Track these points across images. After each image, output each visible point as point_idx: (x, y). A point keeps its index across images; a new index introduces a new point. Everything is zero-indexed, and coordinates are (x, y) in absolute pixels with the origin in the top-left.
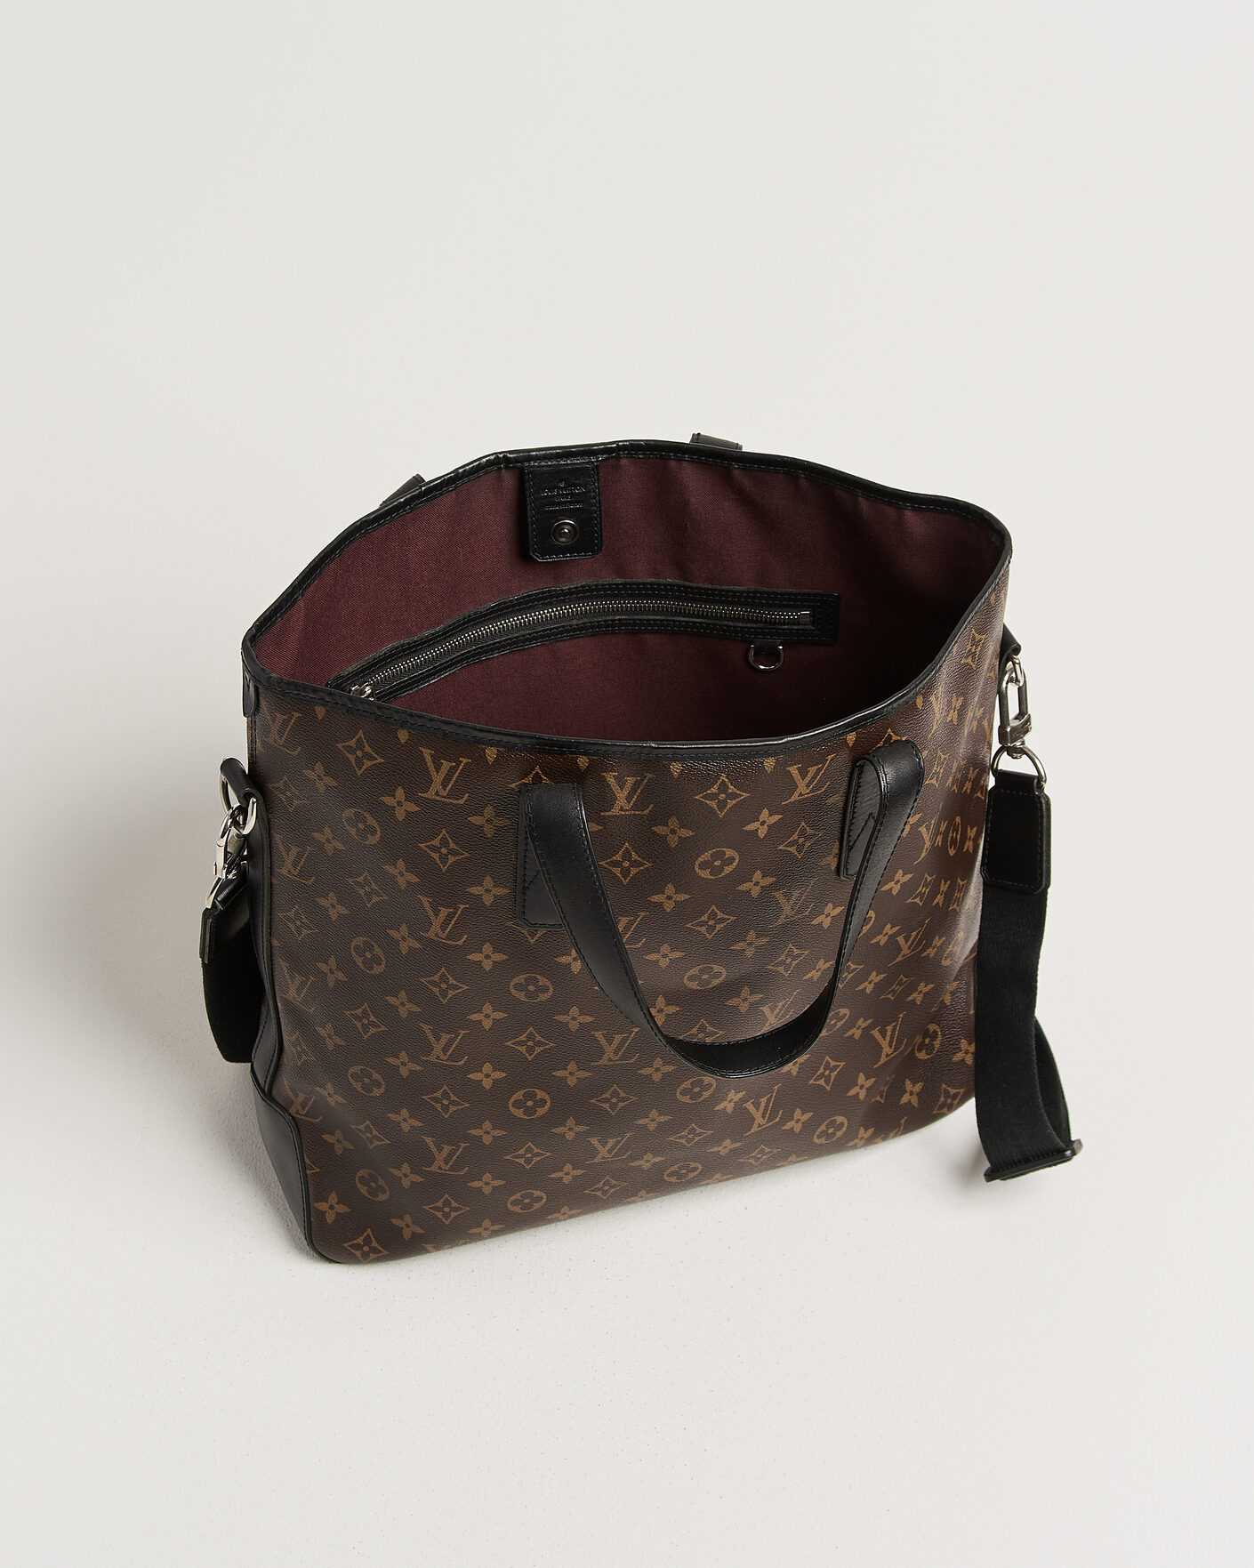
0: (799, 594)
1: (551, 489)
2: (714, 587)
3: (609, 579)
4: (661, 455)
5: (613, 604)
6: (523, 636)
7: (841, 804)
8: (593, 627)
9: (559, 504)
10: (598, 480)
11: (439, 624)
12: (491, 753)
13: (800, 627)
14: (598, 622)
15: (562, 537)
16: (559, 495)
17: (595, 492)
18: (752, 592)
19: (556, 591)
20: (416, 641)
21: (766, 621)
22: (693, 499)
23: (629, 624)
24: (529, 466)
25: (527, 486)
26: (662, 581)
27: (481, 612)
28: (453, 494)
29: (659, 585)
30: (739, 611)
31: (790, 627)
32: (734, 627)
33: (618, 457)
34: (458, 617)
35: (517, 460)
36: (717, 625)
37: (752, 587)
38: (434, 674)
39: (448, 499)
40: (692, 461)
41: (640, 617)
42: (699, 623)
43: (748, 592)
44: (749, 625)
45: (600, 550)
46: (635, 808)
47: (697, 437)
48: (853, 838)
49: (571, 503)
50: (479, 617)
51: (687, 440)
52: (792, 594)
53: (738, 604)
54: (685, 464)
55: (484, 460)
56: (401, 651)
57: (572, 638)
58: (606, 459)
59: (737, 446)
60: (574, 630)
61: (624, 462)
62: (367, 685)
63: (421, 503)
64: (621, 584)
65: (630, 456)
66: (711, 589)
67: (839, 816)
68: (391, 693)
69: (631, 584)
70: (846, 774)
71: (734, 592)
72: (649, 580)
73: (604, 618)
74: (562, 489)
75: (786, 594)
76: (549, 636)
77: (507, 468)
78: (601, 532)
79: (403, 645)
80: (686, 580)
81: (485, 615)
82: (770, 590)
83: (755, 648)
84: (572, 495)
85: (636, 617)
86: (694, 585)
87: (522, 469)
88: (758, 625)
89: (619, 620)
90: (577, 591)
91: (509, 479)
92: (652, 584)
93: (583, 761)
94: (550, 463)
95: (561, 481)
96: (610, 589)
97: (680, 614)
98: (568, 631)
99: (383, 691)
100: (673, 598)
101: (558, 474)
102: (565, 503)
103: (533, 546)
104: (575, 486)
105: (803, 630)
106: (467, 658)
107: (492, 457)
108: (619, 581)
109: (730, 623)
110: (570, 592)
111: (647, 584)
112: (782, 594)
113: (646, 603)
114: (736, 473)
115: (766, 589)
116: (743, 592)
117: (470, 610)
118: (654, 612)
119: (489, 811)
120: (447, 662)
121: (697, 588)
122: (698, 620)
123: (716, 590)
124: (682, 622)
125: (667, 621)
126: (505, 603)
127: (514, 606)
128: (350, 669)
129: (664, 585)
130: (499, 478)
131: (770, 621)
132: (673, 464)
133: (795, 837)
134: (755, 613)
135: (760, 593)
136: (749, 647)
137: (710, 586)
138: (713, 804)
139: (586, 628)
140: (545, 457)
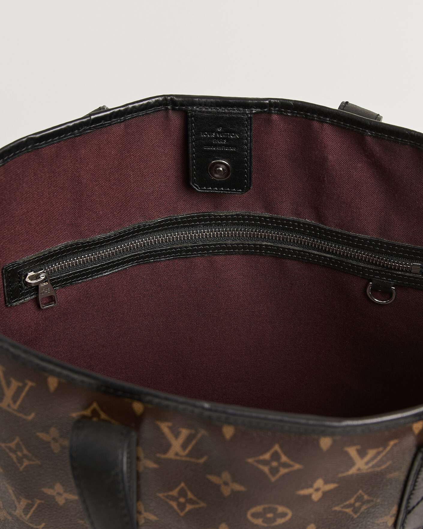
0: (413, 249)
1: (211, 132)
2: (343, 232)
3: (259, 212)
4: (306, 115)
5: (263, 233)
6: (186, 247)
7: (402, 478)
8: (244, 248)
9: (216, 145)
10: (251, 130)
11: (110, 230)
12: (53, 382)
13: (411, 275)
14: (248, 244)
15: (216, 173)
16: (216, 138)
17: (247, 139)
18: (373, 241)
19: (215, 216)
20: (88, 242)
21: (383, 265)
22: (330, 157)
23: (274, 250)
24: (192, 110)
25: (190, 127)
26: (301, 220)
27: (149, 225)
28: (122, 125)
29: (299, 223)
30: (363, 254)
31: (403, 273)
32: (357, 265)
33: (270, 113)
34: (128, 227)
35: (182, 104)
36: (344, 262)
37: (375, 237)
38: (107, 268)
39: (117, 129)
40: (332, 124)
41: (283, 246)
42: (329, 258)
43: (371, 240)
44: (369, 266)
45: (249, 188)
46: (190, 455)
47: (345, 105)
48: (413, 502)
49: (226, 146)
50: (148, 229)
51: (335, 105)
52: (407, 247)
53: (362, 248)
54: (326, 126)
55: (154, 100)
56: (75, 248)
57: (227, 254)
58: (260, 112)
59: (378, 117)
60: (229, 248)
61: (275, 117)
62: (43, 272)
63: (90, 129)
64: (269, 218)
65: (280, 113)
66: (341, 233)
67: (400, 487)
68: (67, 280)
69: (277, 219)
70: (408, 459)
71: (359, 238)
72: (291, 218)
73: (254, 242)
74: (219, 133)
75: (402, 247)
76: (208, 250)
77: (173, 109)
78: (250, 173)
79: (77, 244)
80: (322, 223)
81: (153, 228)
82: (390, 241)
83: (373, 286)
84: (228, 139)
85: (280, 246)
86: (327, 227)
87: (186, 112)
88: (377, 268)
89: (265, 245)
90: (233, 218)
91: (176, 119)
92: (294, 221)
93: (138, 407)
94: (210, 110)
95: (219, 127)
96: (260, 220)
97: (314, 249)
98: (224, 248)
99: (59, 278)
100: (310, 235)
101: (216, 120)
102: (221, 145)
103: (193, 177)
104: (231, 132)
105: (413, 277)
106: (137, 259)
107: (161, 99)
108: (267, 215)
109: (354, 263)
110: (226, 218)
111: (289, 220)
112: (398, 246)
113: (289, 236)
114: (369, 139)
115: (386, 240)
116: (366, 240)
117: (140, 222)
118: (294, 244)
119: (54, 432)
120: (118, 260)
121: (329, 230)
122: (328, 256)
123: (345, 234)
124: (317, 255)
125: (304, 252)
126: (171, 220)
127: (179, 223)
128: (25, 259)
129: (303, 224)
130: (167, 117)
131: (387, 266)
132: (316, 125)
133: (352, 501)
134: (376, 258)
135: (381, 242)
136: (368, 284)
137: (340, 231)
138: (266, 469)
139: (239, 248)
140: (205, 104)
